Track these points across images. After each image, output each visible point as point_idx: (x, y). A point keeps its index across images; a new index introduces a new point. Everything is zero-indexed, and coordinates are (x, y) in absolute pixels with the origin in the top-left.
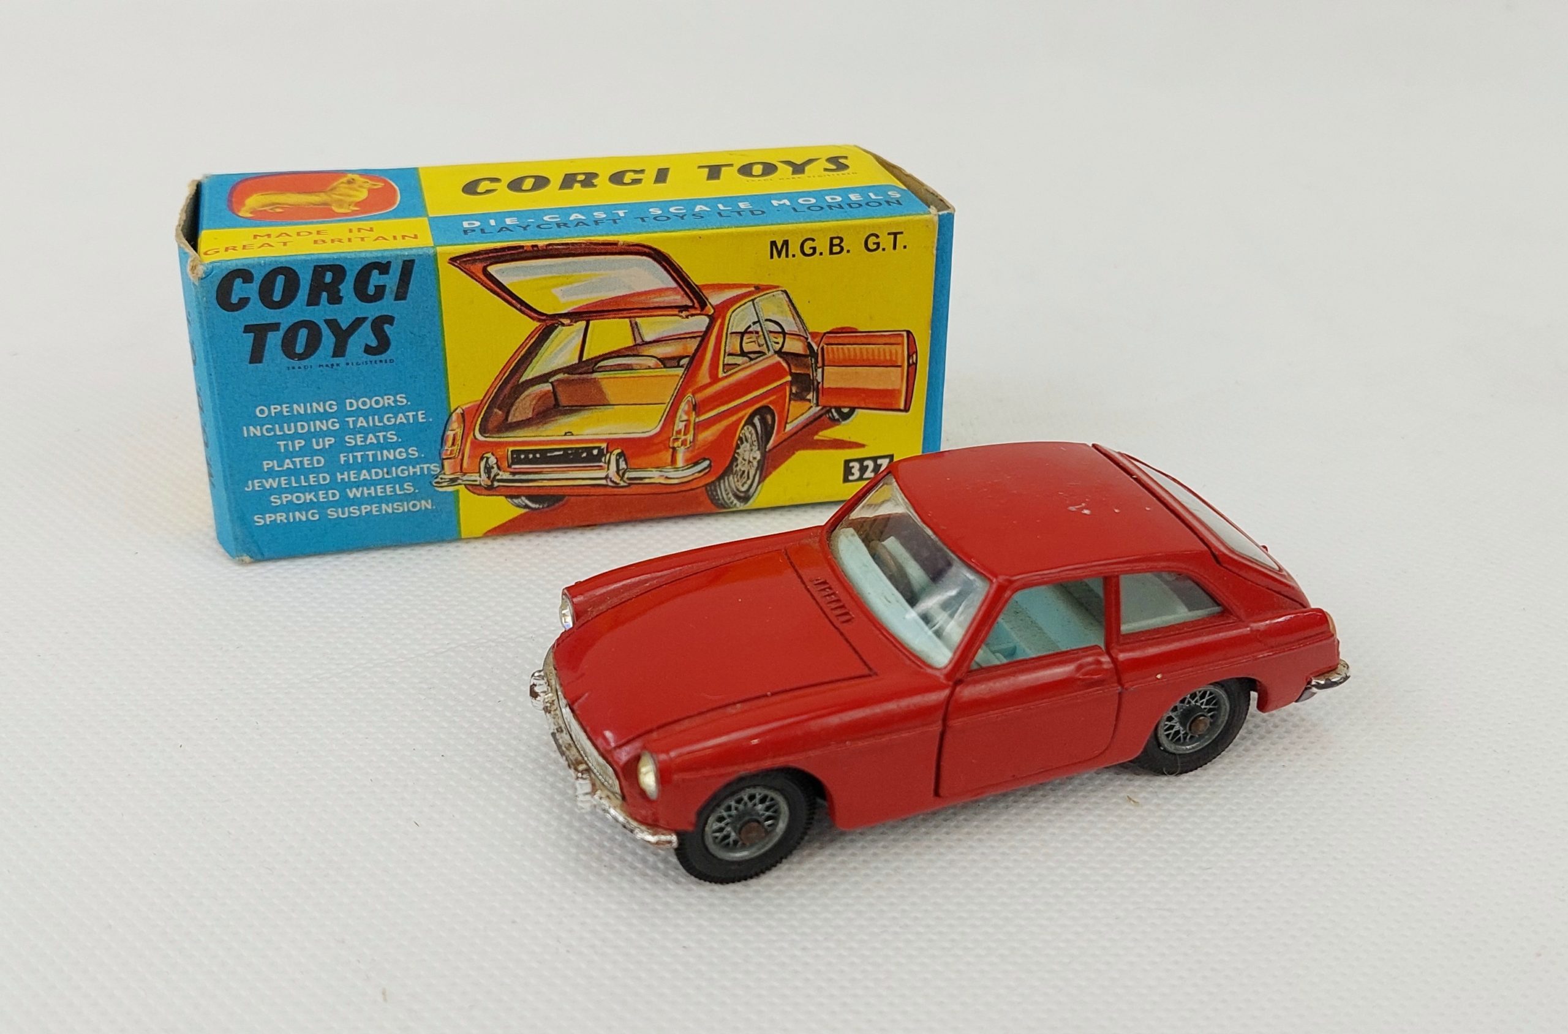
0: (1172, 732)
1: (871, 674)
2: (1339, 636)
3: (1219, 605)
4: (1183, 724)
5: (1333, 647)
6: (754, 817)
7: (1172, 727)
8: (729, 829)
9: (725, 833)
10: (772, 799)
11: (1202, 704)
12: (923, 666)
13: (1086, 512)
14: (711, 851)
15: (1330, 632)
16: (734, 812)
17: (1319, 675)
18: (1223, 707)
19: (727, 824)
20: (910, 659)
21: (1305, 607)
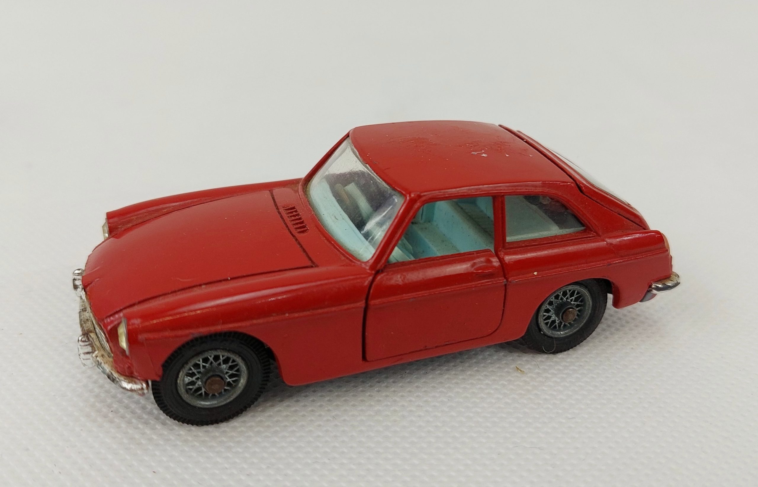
0: (550, 321)
1: (314, 265)
2: (673, 252)
3: (583, 226)
4: (557, 315)
5: (667, 261)
6: (218, 373)
7: (549, 317)
8: (199, 383)
9: (197, 385)
10: (234, 361)
11: (571, 300)
12: (354, 261)
13: (484, 155)
14: (184, 399)
15: (665, 248)
16: (202, 370)
17: (658, 281)
18: (588, 303)
19: (197, 379)
20: (345, 256)
21: (645, 229)
